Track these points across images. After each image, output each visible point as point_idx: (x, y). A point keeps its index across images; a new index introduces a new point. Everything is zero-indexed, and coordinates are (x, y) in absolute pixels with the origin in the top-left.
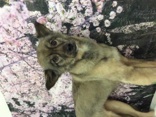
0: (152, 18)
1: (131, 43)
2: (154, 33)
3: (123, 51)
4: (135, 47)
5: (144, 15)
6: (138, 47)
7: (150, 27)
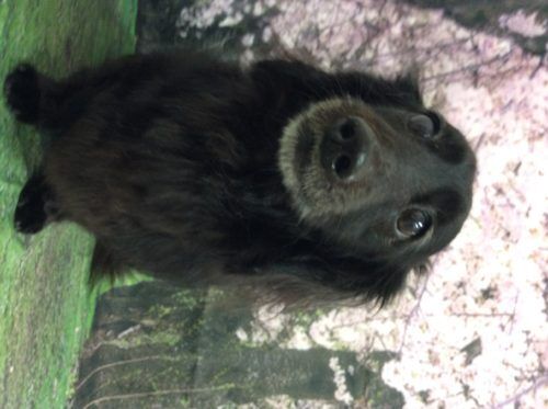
2: (194, 391)
3: (292, 323)
4: (250, 336)
6: (242, 335)
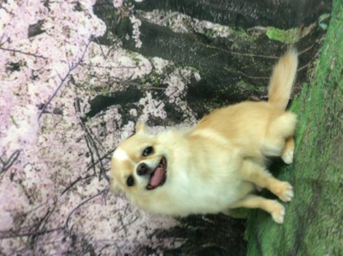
0: (228, 19)
1: (185, 62)
4: (193, 74)
5: (212, 8)
6: (198, 76)
7: (222, 36)
